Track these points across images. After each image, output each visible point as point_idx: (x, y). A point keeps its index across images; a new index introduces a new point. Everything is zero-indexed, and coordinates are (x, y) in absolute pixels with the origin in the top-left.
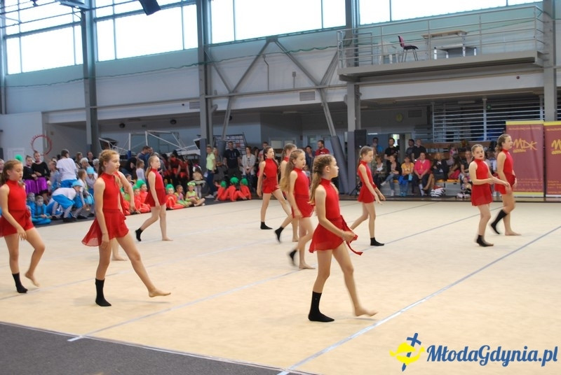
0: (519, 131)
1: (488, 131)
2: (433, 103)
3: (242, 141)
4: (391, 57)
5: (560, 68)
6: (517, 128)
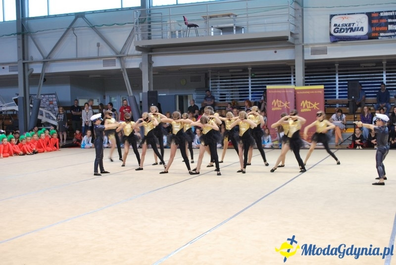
1: (252, 93)
2: (210, 71)
3: (55, 99)
4: (177, 33)
5: (307, 45)
6: (275, 92)
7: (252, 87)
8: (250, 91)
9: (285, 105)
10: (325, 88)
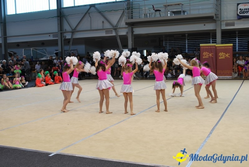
0: (206, 48)
1: (188, 49)
2: (163, 36)
4: (148, 15)
5: (223, 21)
6: (205, 47)
7: (188, 45)
8: (187, 48)
9: (211, 55)
10: (233, 45)
